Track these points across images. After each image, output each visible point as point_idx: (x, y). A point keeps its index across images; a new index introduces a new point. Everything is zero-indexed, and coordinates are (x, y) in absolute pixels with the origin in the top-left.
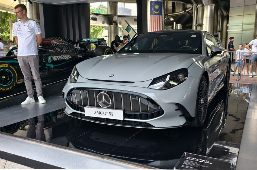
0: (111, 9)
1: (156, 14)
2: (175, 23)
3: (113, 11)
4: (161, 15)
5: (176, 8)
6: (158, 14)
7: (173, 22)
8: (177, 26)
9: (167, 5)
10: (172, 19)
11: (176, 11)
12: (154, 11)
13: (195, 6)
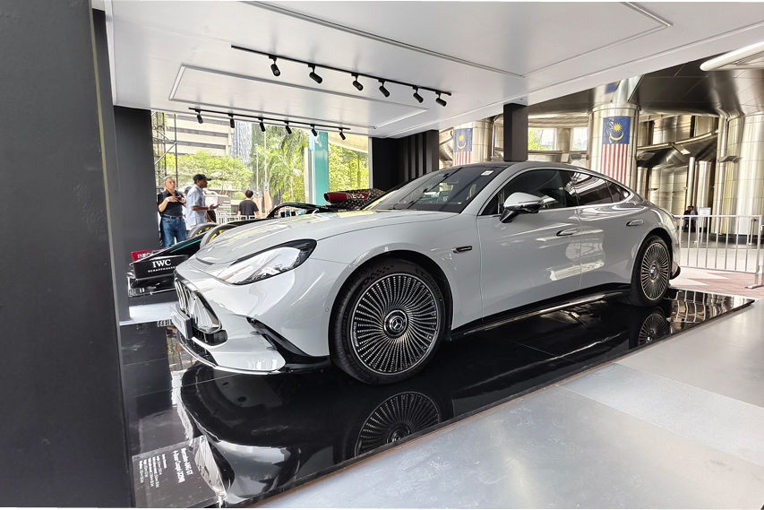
0: (560, 142)
1: (614, 142)
2: (692, 159)
3: (563, 144)
4: (628, 143)
5: (696, 127)
6: (620, 142)
7: (688, 157)
8: (698, 165)
9: (678, 124)
10: (685, 152)
11: (697, 133)
12: (611, 137)
13: (723, 119)
